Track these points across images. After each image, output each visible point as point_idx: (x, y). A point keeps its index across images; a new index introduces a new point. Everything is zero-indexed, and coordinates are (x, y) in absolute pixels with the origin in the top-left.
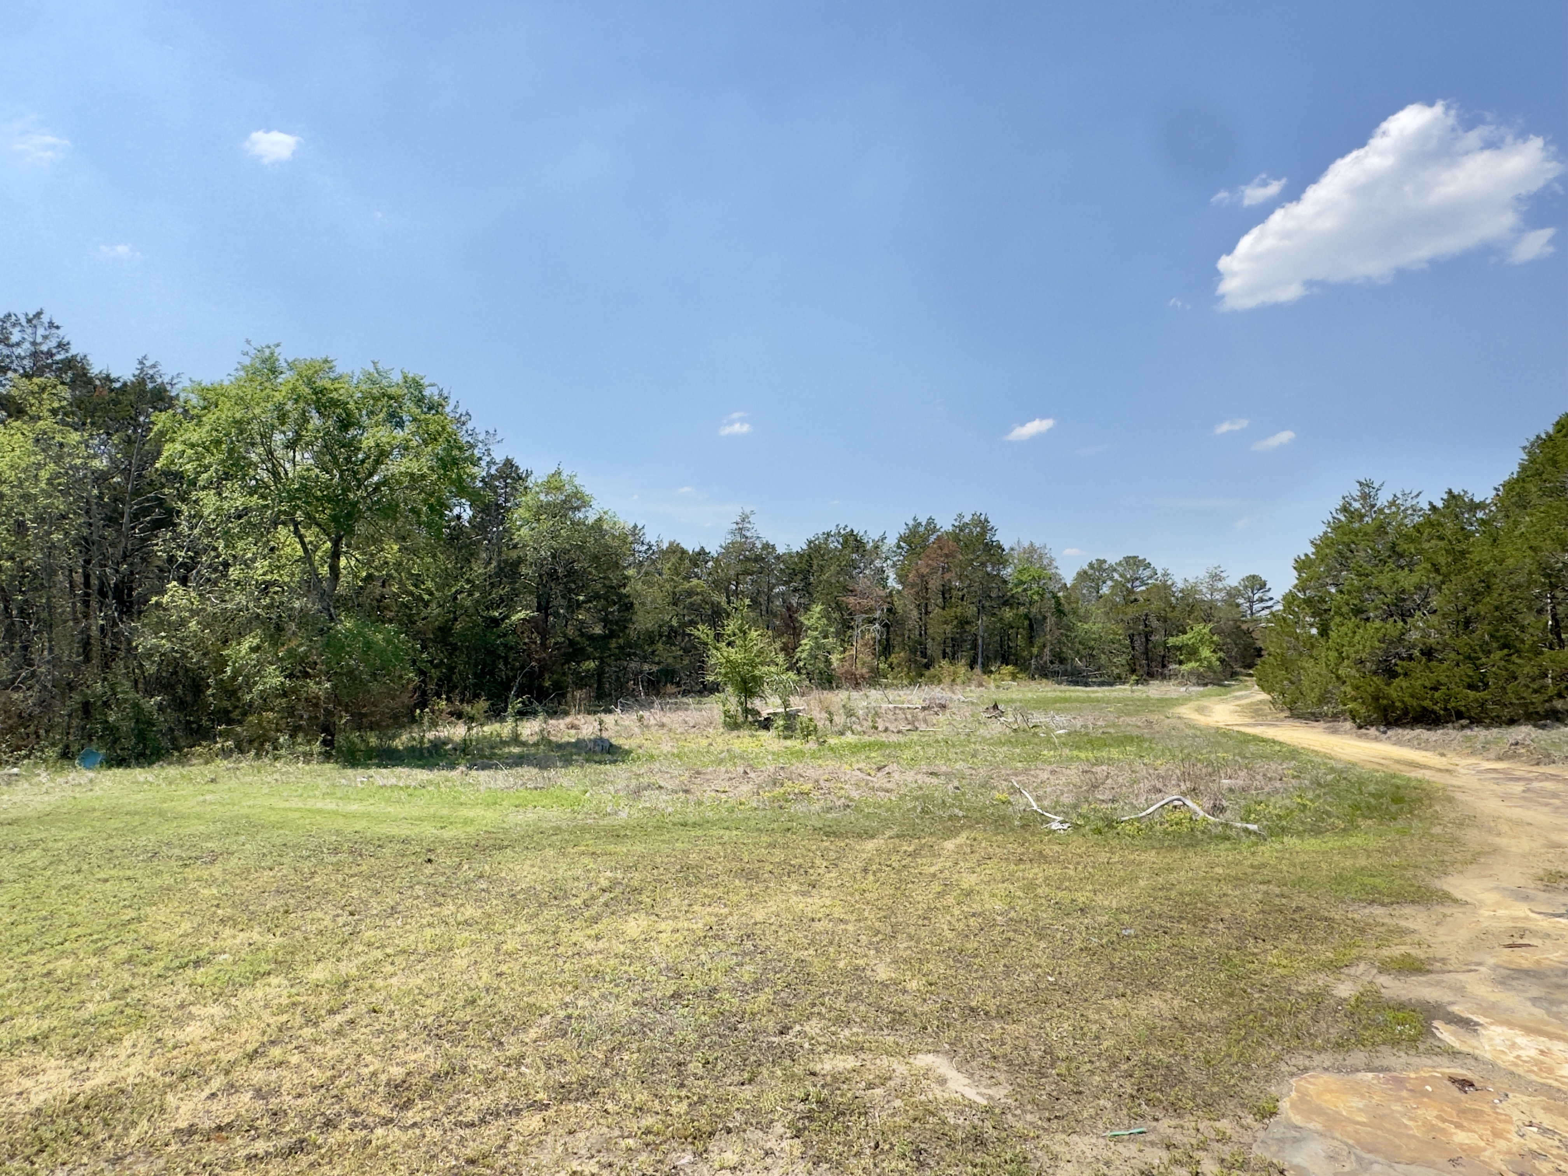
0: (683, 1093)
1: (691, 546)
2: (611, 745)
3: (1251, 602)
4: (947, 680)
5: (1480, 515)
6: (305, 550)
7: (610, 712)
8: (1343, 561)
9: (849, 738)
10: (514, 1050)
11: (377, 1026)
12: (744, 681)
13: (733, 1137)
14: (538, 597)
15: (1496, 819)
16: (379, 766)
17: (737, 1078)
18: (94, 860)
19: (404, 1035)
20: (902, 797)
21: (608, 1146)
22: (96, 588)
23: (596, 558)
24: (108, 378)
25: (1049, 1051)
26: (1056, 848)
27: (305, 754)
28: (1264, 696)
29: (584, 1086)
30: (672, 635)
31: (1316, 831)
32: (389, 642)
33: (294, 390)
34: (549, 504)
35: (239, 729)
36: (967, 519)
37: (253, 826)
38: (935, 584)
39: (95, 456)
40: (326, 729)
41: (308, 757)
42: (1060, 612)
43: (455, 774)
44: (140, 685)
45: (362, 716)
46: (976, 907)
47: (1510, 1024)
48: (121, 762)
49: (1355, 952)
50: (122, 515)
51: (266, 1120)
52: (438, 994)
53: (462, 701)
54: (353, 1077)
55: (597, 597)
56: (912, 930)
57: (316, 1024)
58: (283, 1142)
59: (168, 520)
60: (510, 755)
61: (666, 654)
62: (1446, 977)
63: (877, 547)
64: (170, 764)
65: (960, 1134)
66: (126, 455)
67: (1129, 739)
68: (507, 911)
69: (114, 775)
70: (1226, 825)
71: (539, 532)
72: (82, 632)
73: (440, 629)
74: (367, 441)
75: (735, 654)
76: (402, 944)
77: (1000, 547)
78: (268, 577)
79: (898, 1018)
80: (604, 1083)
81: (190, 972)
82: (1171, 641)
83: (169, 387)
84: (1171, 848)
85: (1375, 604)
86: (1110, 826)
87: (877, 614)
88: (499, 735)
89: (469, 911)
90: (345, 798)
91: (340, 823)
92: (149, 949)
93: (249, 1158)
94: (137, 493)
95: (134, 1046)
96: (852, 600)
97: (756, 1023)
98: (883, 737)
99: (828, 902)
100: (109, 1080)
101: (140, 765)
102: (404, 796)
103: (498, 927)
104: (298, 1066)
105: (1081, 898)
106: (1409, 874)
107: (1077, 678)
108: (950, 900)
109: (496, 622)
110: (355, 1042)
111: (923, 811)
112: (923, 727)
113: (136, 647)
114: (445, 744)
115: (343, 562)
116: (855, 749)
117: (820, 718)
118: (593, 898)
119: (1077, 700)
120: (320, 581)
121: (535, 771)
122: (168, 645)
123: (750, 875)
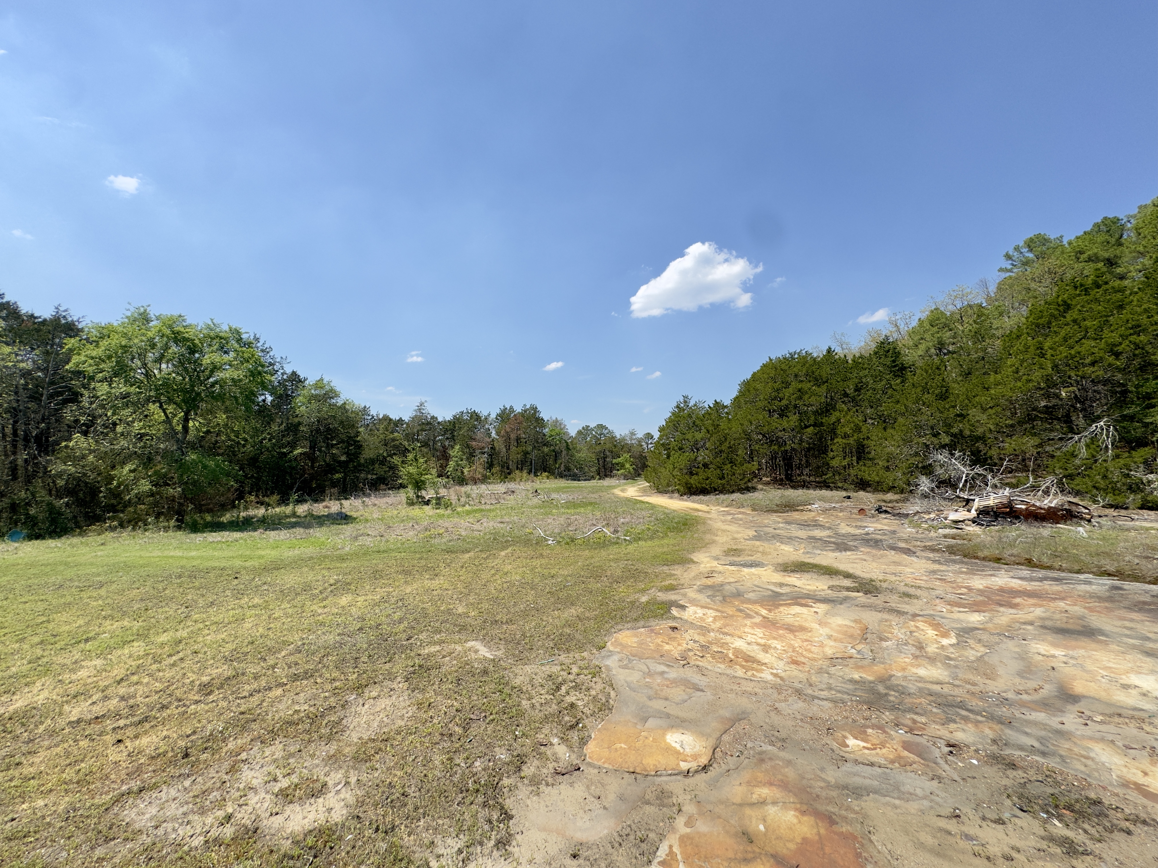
0: (356, 670)
1: (394, 417)
2: (346, 516)
3: (648, 444)
4: (518, 480)
5: (726, 410)
6: (167, 417)
7: (346, 499)
8: (676, 428)
9: (467, 507)
10: (271, 662)
11: (196, 659)
12: (417, 483)
13: (377, 685)
14: (311, 442)
15: (718, 530)
16: (211, 531)
17: (384, 661)
18: (17, 592)
19: (212, 662)
20: (485, 534)
21: (315, 697)
22: (22, 437)
23: (342, 422)
24: (32, 316)
25: (524, 635)
26: (549, 552)
27: (164, 527)
28: (648, 484)
29: (307, 673)
30: (383, 461)
31: (652, 538)
32: (217, 466)
33: (160, 331)
34: (316, 395)
35: (122, 515)
36: (528, 407)
37: (127, 567)
38: (513, 436)
39: (22, 361)
40: (179, 513)
41: (166, 529)
42: (568, 448)
43: (256, 534)
44: (53, 492)
45: (201, 505)
46: (508, 579)
47: (697, 606)
48: (38, 537)
49: (652, 584)
50: (42, 395)
51: (126, 710)
52: (233, 641)
53: (263, 496)
54: (180, 684)
55: (343, 442)
56: (477, 591)
57: (160, 662)
58: (136, 719)
59: (75, 398)
60: (290, 523)
61: (380, 470)
62: (681, 591)
63: (486, 419)
64: (73, 536)
65: (478, 671)
66: (45, 361)
67: (591, 504)
68: (277, 599)
69: (33, 544)
70: (618, 538)
71: (311, 410)
72: (11, 463)
73: (251, 458)
74: (206, 361)
75: (412, 470)
76: (215, 619)
77: (542, 419)
78: (143, 431)
79: (463, 628)
80: (317, 671)
81: (82, 645)
82: (614, 461)
83: (77, 324)
84: (595, 549)
85: (687, 445)
86: (572, 541)
87: (486, 450)
88: (285, 513)
89: (256, 601)
90: (190, 549)
91: (184, 562)
92: (55, 636)
93: (114, 729)
94: (52, 383)
95: (43, 685)
96: (474, 443)
97: (396, 638)
98: (483, 507)
99: (442, 582)
100: (26, 704)
101: (51, 537)
102: (224, 546)
103: (271, 607)
104: (148, 683)
105: (553, 572)
106: (680, 553)
107: (575, 478)
108: (497, 577)
109: (285, 454)
110: (183, 668)
111: (494, 539)
112: (502, 501)
113: (51, 471)
114: (252, 518)
115: (191, 423)
116: (468, 513)
117: (454, 498)
118: (325, 589)
119: (573, 487)
120: (177, 433)
121: (302, 530)
122: (73, 470)
123: (407, 573)
